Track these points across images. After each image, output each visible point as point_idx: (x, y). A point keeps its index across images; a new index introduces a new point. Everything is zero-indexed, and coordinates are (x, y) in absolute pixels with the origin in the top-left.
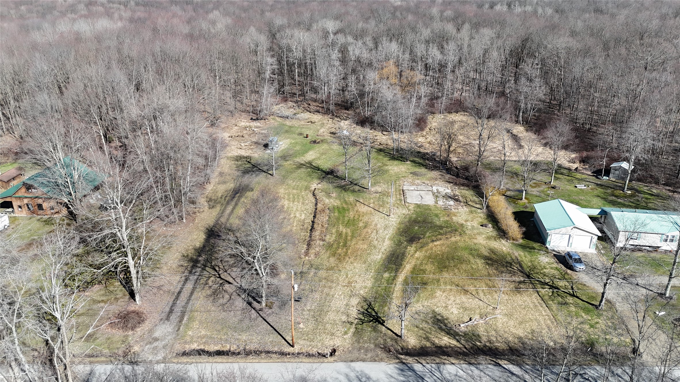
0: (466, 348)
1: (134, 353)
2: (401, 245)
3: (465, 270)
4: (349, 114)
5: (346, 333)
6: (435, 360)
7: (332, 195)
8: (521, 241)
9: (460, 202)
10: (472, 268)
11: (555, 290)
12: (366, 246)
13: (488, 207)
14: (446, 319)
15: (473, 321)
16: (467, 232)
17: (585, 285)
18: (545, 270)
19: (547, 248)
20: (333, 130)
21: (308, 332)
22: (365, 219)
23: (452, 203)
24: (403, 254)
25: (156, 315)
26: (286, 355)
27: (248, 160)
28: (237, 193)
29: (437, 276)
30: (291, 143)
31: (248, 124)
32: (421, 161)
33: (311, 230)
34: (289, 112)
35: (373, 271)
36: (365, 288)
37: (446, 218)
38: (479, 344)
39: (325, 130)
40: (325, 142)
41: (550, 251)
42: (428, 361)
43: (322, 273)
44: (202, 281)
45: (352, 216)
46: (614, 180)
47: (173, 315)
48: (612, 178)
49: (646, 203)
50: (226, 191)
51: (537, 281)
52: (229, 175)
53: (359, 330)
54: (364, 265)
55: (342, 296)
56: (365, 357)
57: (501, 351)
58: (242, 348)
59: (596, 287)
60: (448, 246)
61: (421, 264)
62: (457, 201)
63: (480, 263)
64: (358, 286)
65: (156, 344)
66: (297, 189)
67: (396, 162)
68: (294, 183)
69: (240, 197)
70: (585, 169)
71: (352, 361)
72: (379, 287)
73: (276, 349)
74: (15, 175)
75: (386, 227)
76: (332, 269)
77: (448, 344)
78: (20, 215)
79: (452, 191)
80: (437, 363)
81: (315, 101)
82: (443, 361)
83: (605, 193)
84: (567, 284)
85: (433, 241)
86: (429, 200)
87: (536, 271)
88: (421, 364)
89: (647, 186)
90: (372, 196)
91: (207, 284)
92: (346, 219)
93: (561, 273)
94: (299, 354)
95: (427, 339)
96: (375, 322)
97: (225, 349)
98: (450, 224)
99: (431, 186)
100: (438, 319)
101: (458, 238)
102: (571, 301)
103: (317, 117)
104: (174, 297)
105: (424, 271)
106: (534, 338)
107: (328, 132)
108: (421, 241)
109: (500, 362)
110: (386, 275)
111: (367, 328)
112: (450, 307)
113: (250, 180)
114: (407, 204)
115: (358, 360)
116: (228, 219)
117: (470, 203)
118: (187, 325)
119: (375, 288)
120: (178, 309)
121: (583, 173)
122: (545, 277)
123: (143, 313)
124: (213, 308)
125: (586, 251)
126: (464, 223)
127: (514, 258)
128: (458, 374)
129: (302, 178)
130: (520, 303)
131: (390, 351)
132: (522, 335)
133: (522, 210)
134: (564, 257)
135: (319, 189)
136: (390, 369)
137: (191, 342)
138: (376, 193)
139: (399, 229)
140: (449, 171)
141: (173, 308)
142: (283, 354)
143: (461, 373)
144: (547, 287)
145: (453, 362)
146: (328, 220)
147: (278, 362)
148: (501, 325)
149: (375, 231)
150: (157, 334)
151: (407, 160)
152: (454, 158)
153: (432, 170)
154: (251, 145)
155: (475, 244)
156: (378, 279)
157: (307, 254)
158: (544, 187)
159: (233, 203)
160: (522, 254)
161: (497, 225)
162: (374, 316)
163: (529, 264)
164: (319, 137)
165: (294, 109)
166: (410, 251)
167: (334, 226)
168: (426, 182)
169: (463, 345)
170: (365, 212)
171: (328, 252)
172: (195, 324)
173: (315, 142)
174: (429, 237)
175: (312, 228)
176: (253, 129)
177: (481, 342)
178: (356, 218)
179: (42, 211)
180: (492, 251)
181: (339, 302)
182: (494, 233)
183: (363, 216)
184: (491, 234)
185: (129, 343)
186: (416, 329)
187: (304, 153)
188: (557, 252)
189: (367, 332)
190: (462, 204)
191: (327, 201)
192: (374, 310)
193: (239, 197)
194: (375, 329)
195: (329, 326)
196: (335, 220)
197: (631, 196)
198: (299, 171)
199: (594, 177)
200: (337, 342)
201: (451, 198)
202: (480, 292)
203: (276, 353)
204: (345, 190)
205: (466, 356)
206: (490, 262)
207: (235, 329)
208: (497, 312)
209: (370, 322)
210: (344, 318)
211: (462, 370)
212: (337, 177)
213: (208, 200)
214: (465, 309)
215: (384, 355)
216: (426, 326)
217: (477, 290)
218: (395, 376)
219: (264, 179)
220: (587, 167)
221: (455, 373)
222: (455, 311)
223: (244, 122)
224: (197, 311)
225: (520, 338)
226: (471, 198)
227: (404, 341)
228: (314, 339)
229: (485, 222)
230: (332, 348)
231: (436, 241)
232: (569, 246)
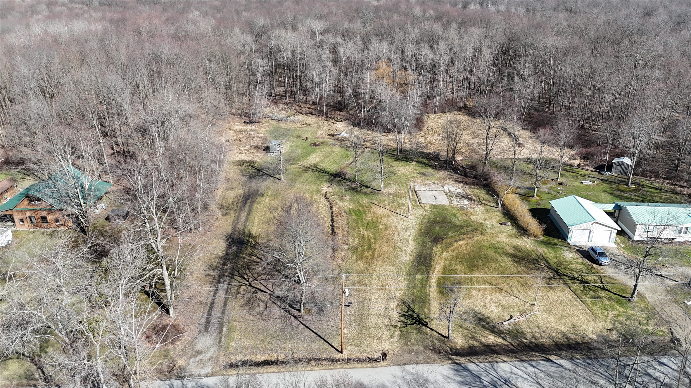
0: (513, 345)
1: (179, 367)
2: (426, 246)
3: (495, 269)
4: (342, 116)
5: (392, 336)
6: (486, 359)
7: (345, 198)
8: (542, 238)
9: (474, 201)
10: (501, 266)
11: (586, 285)
12: (391, 249)
13: (503, 205)
14: (488, 318)
15: (515, 318)
16: (488, 230)
17: (613, 279)
18: (572, 266)
19: (568, 243)
20: (331, 132)
21: (354, 337)
22: (384, 221)
23: (466, 202)
24: (431, 255)
25: (194, 327)
26: (336, 361)
27: (252, 165)
28: (248, 199)
29: (469, 275)
30: (291, 147)
31: (242, 128)
32: (427, 161)
33: (332, 234)
34: (282, 115)
35: (404, 273)
36: (401, 290)
37: (465, 218)
38: (525, 341)
39: (322, 132)
40: (326, 145)
41: (572, 247)
42: (480, 360)
43: (353, 277)
44: (234, 290)
45: (370, 219)
46: (616, 175)
47: (211, 326)
48: (614, 173)
49: (652, 196)
50: (236, 197)
51: (567, 276)
52: (235, 180)
53: (405, 333)
54: (394, 268)
55: (380, 300)
56: (417, 359)
57: (548, 347)
58: (289, 357)
59: (624, 280)
60: (473, 246)
61: (450, 264)
62: (471, 200)
63: (507, 262)
64: (393, 288)
65: (199, 357)
66: (308, 193)
67: (401, 163)
68: (304, 187)
69: (252, 203)
70: (587, 165)
71: (405, 364)
72: (414, 288)
73: (324, 356)
74: (8, 187)
75: (407, 229)
76: (362, 272)
77: (495, 342)
78: (21, 229)
79: (464, 190)
80: (489, 362)
81: (306, 102)
82: (495, 359)
83: (611, 188)
84: (596, 278)
85: (456, 241)
86: (443, 200)
87: (563, 266)
88: (475, 363)
89: (649, 180)
90: (386, 198)
91: (238, 293)
92: (365, 222)
93: (588, 268)
94: (349, 359)
95: (474, 338)
96: (419, 324)
97: (272, 359)
98: (469, 223)
99: (442, 186)
100: (479, 318)
101: (481, 237)
102: (603, 295)
103: (311, 119)
104: (208, 308)
105: (455, 271)
106: (577, 333)
107: (326, 134)
108: (444, 241)
109: (551, 358)
110: (418, 277)
111: (412, 330)
112: (488, 306)
113: (259, 185)
114: (422, 205)
115: (410, 363)
116: (245, 226)
117: (484, 202)
118: (228, 336)
119: (410, 290)
120: (215, 320)
121: (585, 170)
122: (573, 272)
123: (178, 326)
124: (251, 317)
125: (606, 246)
126: (483, 222)
127: (539, 254)
128: (513, 371)
129: (310, 182)
130: (555, 298)
131: (440, 353)
132: (564, 330)
133: (536, 207)
134: (588, 251)
135: (330, 193)
136: (445, 370)
137: (236, 353)
138: (389, 194)
139: (420, 230)
140: (456, 170)
141: (209, 319)
142: (333, 361)
143: (515, 370)
144: (577, 281)
145: (505, 359)
146: (347, 224)
147: (331, 369)
148: (542, 321)
149: (396, 233)
150: (198, 347)
151: (412, 161)
152: (458, 158)
153: (439, 170)
154: (251, 150)
155: (499, 242)
156: (411, 281)
157: (333, 258)
158: (552, 184)
159: (246, 209)
160: (546, 250)
161: (515, 223)
162: (416, 318)
163: (555, 260)
164: (319, 140)
165: (286, 111)
166: (436, 251)
167: (354, 229)
168: (436, 182)
169: (510, 343)
170: (382, 214)
171: (355, 256)
172: (237, 335)
173: (315, 144)
174: (452, 237)
175: (333, 232)
176: (249, 132)
177: (526, 339)
178: (374, 221)
179: (46, 224)
180: (516, 248)
181: (377, 306)
182: (515, 231)
183: (381, 218)
184: (511, 232)
185: (172, 358)
186: (461, 329)
187: (307, 157)
188: (579, 247)
189: (413, 335)
190: (476, 203)
191: (341, 204)
192: (414, 312)
193: (250, 203)
194: (420, 332)
195: (373, 331)
196: (354, 223)
197: (636, 190)
198: (306, 174)
199: (597, 173)
200: (386, 346)
201: (464, 197)
202: (514, 289)
203: (325, 360)
204: (358, 192)
205: (515, 353)
206: (516, 259)
207: (279, 338)
208: (535, 308)
209: (413, 324)
210: (386, 322)
211: (516, 367)
212: (346, 179)
213: (220, 207)
214: (504, 307)
215: (435, 357)
216: (469, 325)
217: (511, 287)
218: (451, 376)
219: (272, 184)
220: (588, 163)
221: (510, 371)
222: (495, 310)
223: (237, 125)
224: (235, 321)
225: (564, 333)
226: (484, 196)
227: (451, 342)
228: (361, 343)
229: (503, 220)
230: (381, 352)
231: (459, 240)
232: (590, 240)
